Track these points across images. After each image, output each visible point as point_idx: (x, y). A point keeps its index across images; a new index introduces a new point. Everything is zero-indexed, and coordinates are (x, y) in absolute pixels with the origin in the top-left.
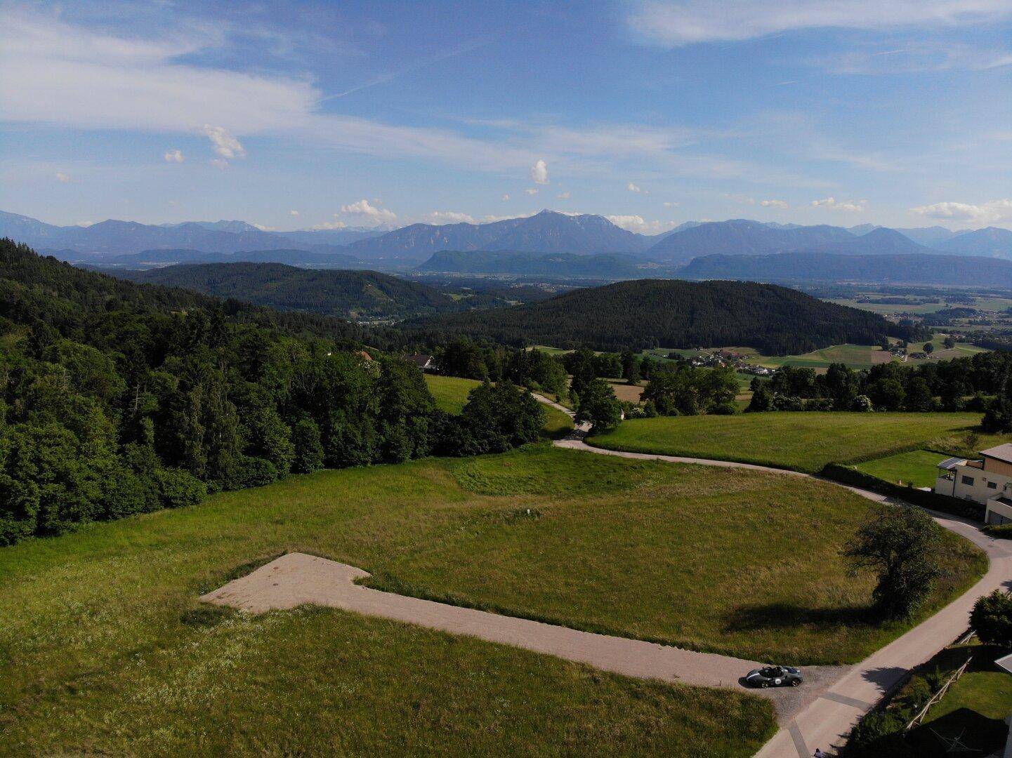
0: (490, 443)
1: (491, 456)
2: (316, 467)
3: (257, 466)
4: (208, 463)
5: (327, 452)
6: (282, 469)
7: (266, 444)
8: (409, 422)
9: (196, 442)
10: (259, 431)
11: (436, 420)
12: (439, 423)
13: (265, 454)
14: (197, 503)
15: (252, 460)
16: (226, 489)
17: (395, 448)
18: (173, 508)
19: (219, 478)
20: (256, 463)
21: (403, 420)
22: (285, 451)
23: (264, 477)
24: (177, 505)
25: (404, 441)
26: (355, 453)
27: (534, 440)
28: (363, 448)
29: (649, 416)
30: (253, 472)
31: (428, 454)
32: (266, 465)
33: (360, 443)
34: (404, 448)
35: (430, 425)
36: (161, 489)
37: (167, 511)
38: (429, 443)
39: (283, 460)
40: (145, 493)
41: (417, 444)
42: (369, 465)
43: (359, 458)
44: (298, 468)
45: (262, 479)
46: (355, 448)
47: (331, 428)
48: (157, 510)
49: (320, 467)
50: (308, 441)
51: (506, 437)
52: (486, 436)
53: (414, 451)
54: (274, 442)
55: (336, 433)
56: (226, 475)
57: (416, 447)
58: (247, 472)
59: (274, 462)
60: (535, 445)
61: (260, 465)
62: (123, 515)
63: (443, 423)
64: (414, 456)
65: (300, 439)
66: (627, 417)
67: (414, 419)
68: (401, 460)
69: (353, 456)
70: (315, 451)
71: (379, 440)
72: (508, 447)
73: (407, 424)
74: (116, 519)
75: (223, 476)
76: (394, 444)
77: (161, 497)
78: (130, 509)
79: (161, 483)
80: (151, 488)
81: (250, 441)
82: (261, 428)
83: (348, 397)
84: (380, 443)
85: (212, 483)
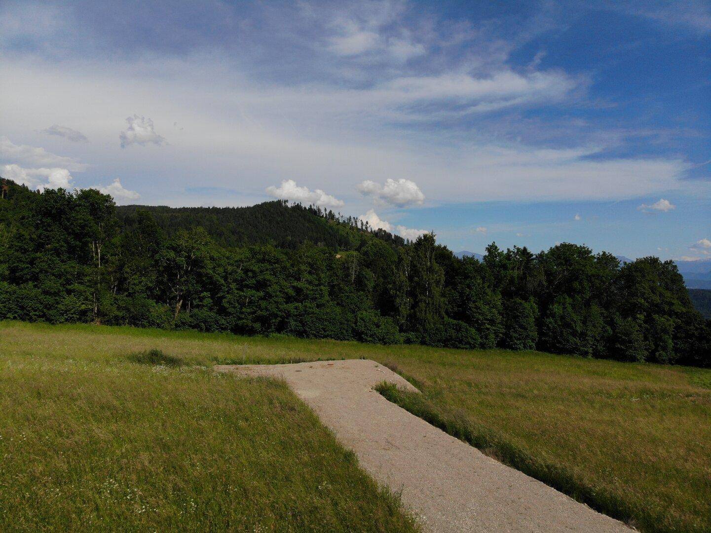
2: (524, 344)
3: (458, 329)
4: (410, 316)
5: (541, 334)
6: (486, 338)
7: (470, 309)
8: (649, 320)
9: (400, 292)
10: (467, 297)
11: (688, 323)
12: (692, 327)
13: (468, 319)
14: (385, 343)
15: (455, 322)
16: (423, 343)
17: (623, 342)
18: (363, 342)
19: (417, 331)
20: (456, 325)
21: (641, 317)
22: (492, 322)
23: (462, 340)
24: (366, 341)
25: (637, 336)
26: (572, 340)
28: (583, 335)
30: (453, 333)
31: (673, 362)
32: (467, 329)
33: (579, 330)
34: (636, 345)
35: (678, 327)
36: (356, 323)
37: (355, 342)
38: (676, 350)
39: (488, 329)
40: (341, 323)
41: (657, 346)
42: (590, 357)
43: (576, 344)
44: (504, 344)
45: (461, 342)
46: (574, 334)
47: (548, 309)
48: (348, 340)
49: (531, 348)
50: (518, 316)
53: (653, 353)
54: (477, 308)
55: (553, 315)
56: (425, 330)
57: (656, 350)
58: (446, 331)
59: (479, 330)
61: (460, 328)
62: (315, 336)
63: (697, 328)
64: (652, 359)
65: (511, 315)
67: (656, 317)
68: (633, 359)
69: (568, 341)
70: (525, 329)
71: (606, 331)
73: (645, 322)
74: (308, 337)
75: (422, 330)
76: (621, 337)
77: (354, 330)
78: (323, 332)
79: (357, 319)
80: (348, 321)
81: (459, 306)
82: (468, 295)
83: (576, 285)
84: (606, 335)
85: (412, 335)
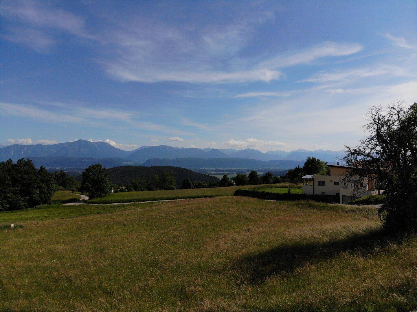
0: (10, 203)
1: (9, 212)
27: (46, 201)
29: (129, 191)
51: (22, 199)
52: (6, 198)
60: (47, 205)
66: (115, 191)
72: (24, 206)
